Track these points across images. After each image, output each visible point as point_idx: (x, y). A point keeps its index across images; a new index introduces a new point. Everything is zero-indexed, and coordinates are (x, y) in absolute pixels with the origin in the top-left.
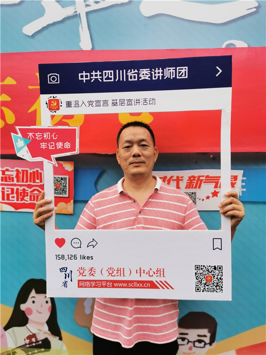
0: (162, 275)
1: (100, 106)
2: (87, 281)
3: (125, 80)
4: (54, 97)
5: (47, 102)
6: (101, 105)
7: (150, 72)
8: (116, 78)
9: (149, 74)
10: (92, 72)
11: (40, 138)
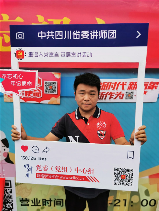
0: (92, 173)
1: (52, 56)
2: (42, 174)
3: (71, 39)
4: (20, 49)
5: (16, 53)
6: (54, 56)
7: (89, 33)
8: (65, 37)
9: (88, 34)
10: (48, 32)
11: (10, 78)
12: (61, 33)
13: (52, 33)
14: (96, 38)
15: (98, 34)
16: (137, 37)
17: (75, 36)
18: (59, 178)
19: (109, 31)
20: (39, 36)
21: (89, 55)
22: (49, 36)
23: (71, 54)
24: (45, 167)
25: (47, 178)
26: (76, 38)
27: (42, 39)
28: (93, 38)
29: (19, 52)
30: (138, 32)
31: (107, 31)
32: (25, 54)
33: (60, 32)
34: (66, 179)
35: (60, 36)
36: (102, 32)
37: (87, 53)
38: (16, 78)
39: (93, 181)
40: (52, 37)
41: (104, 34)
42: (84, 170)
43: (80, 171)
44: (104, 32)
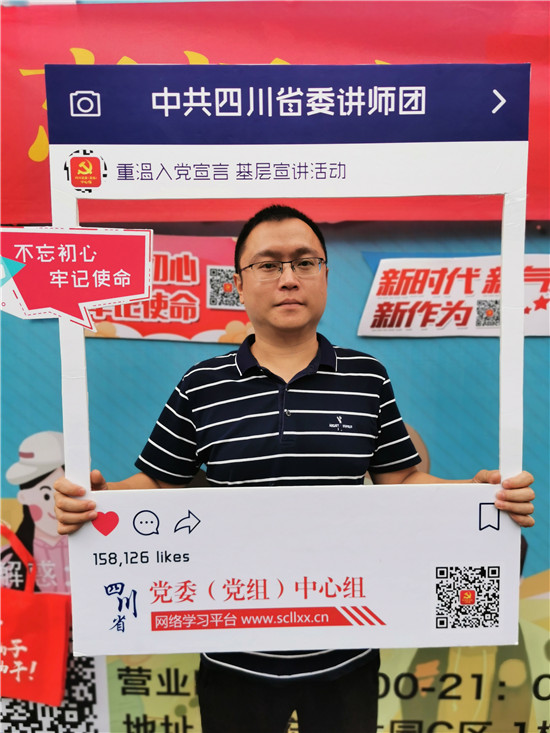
0: (357, 594)
1: (206, 178)
2: (173, 613)
3: (270, 115)
4: (85, 152)
5: (68, 165)
6: (211, 176)
7: (333, 95)
8: (249, 109)
9: (332, 101)
10: (188, 91)
11: (48, 258)
12: (235, 94)
13: (203, 93)
14: (359, 114)
15: (365, 99)
16: (494, 111)
17: (286, 107)
18: (239, 625)
19: (402, 89)
20: (155, 107)
21: (335, 172)
22: (191, 104)
23: (273, 170)
24: (185, 587)
25: (193, 627)
26: (291, 113)
27: (167, 115)
28: (349, 113)
29: (82, 165)
30: (495, 92)
31: (394, 89)
32: (103, 172)
33: (232, 91)
34: (263, 625)
35: (232, 104)
36: (379, 92)
37: (328, 166)
38: (72, 257)
39: (360, 623)
40: (204, 110)
41: (383, 98)
42: (330, 584)
43: (314, 589)
44: (383, 92)
